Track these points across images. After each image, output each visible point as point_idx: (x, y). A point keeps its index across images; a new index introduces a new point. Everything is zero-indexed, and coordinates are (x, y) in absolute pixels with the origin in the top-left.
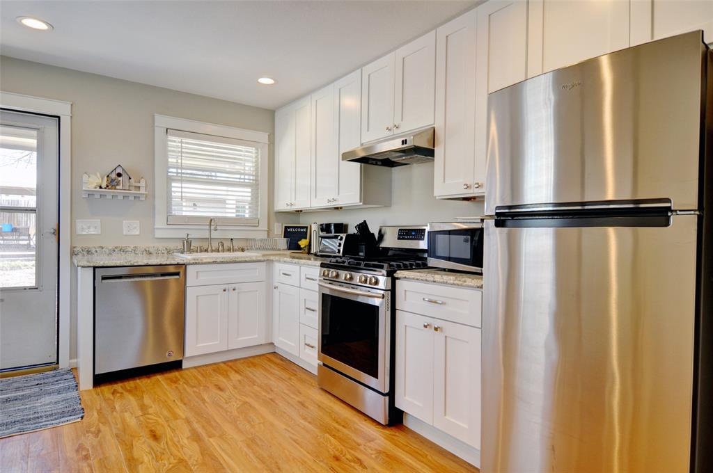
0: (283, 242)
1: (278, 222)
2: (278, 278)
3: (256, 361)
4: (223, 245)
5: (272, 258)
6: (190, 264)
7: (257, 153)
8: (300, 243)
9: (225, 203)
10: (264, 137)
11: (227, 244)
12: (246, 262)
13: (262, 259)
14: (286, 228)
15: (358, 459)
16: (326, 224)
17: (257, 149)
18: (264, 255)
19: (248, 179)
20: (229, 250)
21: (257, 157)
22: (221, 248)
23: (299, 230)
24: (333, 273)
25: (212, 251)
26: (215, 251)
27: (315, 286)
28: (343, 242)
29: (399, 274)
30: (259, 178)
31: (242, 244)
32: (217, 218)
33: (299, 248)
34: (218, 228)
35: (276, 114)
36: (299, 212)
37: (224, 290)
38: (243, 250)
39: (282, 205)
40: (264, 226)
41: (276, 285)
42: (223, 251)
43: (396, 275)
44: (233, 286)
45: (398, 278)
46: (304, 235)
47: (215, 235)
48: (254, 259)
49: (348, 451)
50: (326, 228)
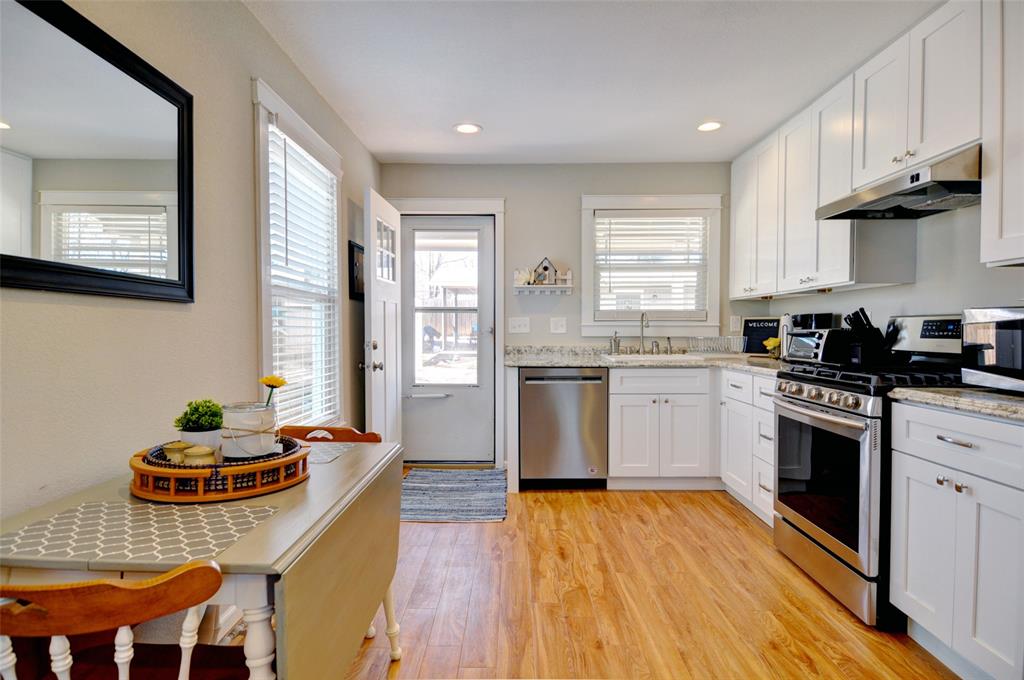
0: (738, 341)
1: (735, 314)
2: (727, 391)
3: (697, 497)
4: (658, 346)
5: (718, 363)
6: (612, 368)
7: (705, 223)
8: (765, 343)
9: (670, 293)
10: (714, 201)
11: (663, 345)
12: (681, 367)
13: (704, 364)
14: (747, 322)
15: (808, 658)
16: (802, 316)
17: (705, 218)
18: (706, 360)
19: (695, 259)
20: (666, 352)
21: (704, 229)
22: (656, 349)
23: (766, 324)
24: (794, 386)
25: (645, 352)
26: (648, 353)
27: (769, 404)
28: (822, 342)
29: (898, 392)
30: (708, 257)
31: (683, 345)
32: (650, 312)
33: (764, 350)
34: (650, 324)
35: (733, 166)
36: (767, 299)
37: (654, 402)
38: (684, 352)
39: (738, 292)
40: (713, 320)
41: (724, 399)
42: (658, 353)
43: (890, 395)
44: (665, 397)
45: (896, 400)
46: (774, 333)
47: (648, 332)
48: (693, 363)
49: (795, 643)
50: (802, 321)
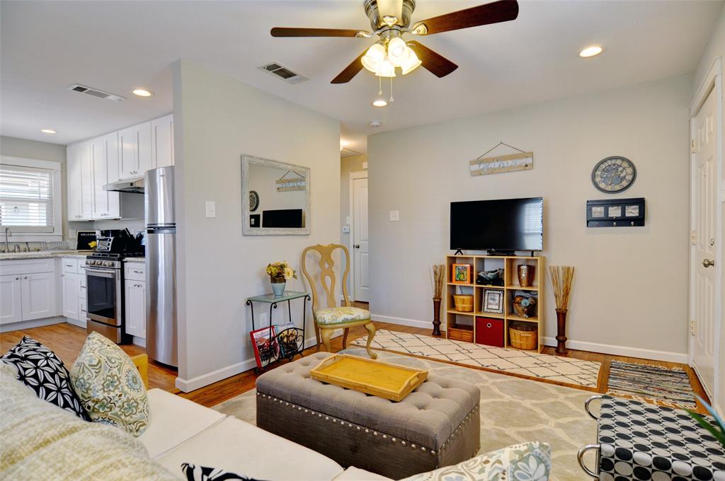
0: (74, 243)
1: (72, 229)
2: (65, 269)
3: (47, 328)
4: (19, 248)
5: (59, 255)
7: (51, 177)
8: (90, 244)
10: (57, 166)
11: (22, 247)
12: (36, 258)
13: (51, 256)
14: (80, 233)
16: (105, 231)
17: (50, 174)
18: (52, 254)
19: (45, 196)
20: (25, 251)
21: (50, 180)
23: (91, 235)
24: (93, 261)
25: (9, 252)
26: (12, 252)
28: (111, 243)
29: (127, 259)
30: (53, 196)
31: (37, 246)
32: (12, 227)
33: (89, 248)
34: (12, 234)
35: (68, 149)
36: (92, 222)
37: (17, 279)
38: (38, 250)
39: (73, 217)
40: (59, 232)
41: (63, 273)
42: (19, 251)
43: (124, 260)
44: (24, 276)
45: (126, 262)
46: (94, 239)
47: (10, 240)
48: (44, 256)
50: (105, 233)
